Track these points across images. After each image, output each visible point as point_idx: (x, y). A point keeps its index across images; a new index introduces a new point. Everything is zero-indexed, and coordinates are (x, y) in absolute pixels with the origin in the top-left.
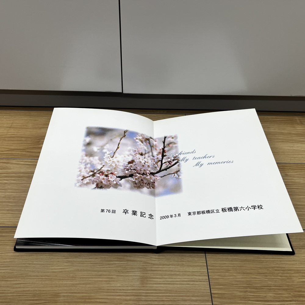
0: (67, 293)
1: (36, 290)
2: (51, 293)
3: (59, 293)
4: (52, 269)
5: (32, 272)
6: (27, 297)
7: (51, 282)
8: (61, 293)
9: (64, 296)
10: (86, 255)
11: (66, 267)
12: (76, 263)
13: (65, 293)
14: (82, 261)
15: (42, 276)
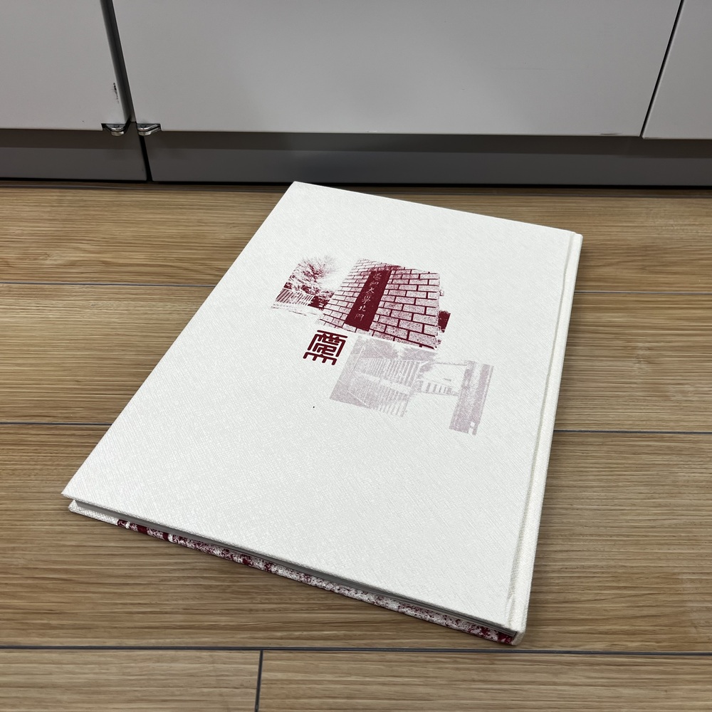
0: (694, 573)
1: (615, 567)
2: (653, 573)
3: (674, 574)
4: (627, 521)
5: (581, 526)
6: (600, 581)
7: (639, 549)
8: (679, 573)
9: (692, 581)
10: (696, 492)
11: (660, 518)
12: (680, 508)
13: (689, 573)
14: (692, 505)
15: (611, 536)
